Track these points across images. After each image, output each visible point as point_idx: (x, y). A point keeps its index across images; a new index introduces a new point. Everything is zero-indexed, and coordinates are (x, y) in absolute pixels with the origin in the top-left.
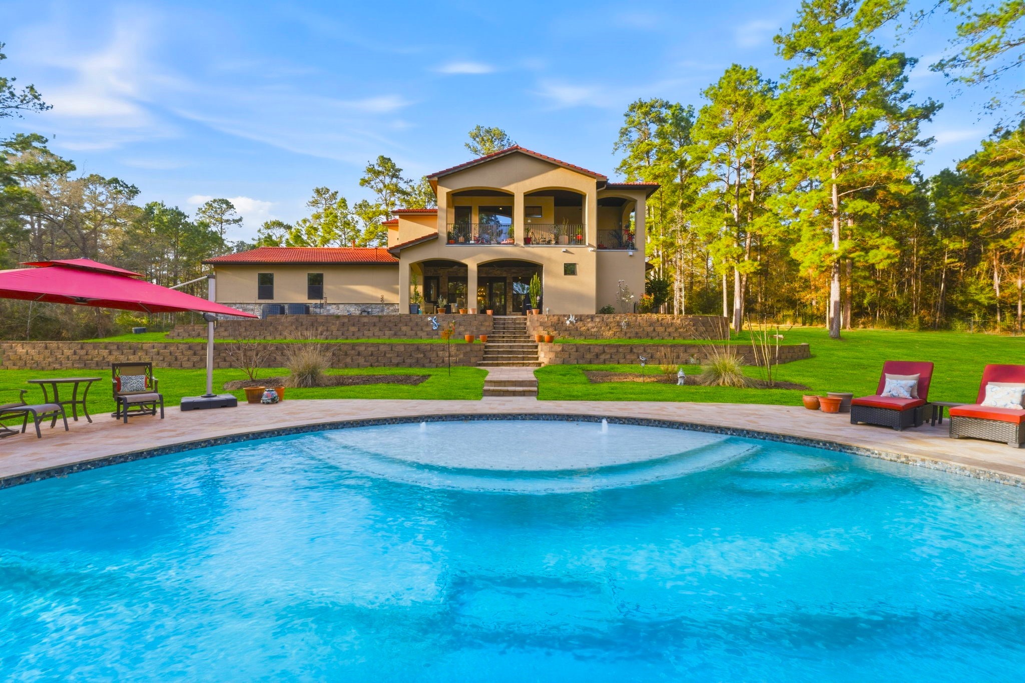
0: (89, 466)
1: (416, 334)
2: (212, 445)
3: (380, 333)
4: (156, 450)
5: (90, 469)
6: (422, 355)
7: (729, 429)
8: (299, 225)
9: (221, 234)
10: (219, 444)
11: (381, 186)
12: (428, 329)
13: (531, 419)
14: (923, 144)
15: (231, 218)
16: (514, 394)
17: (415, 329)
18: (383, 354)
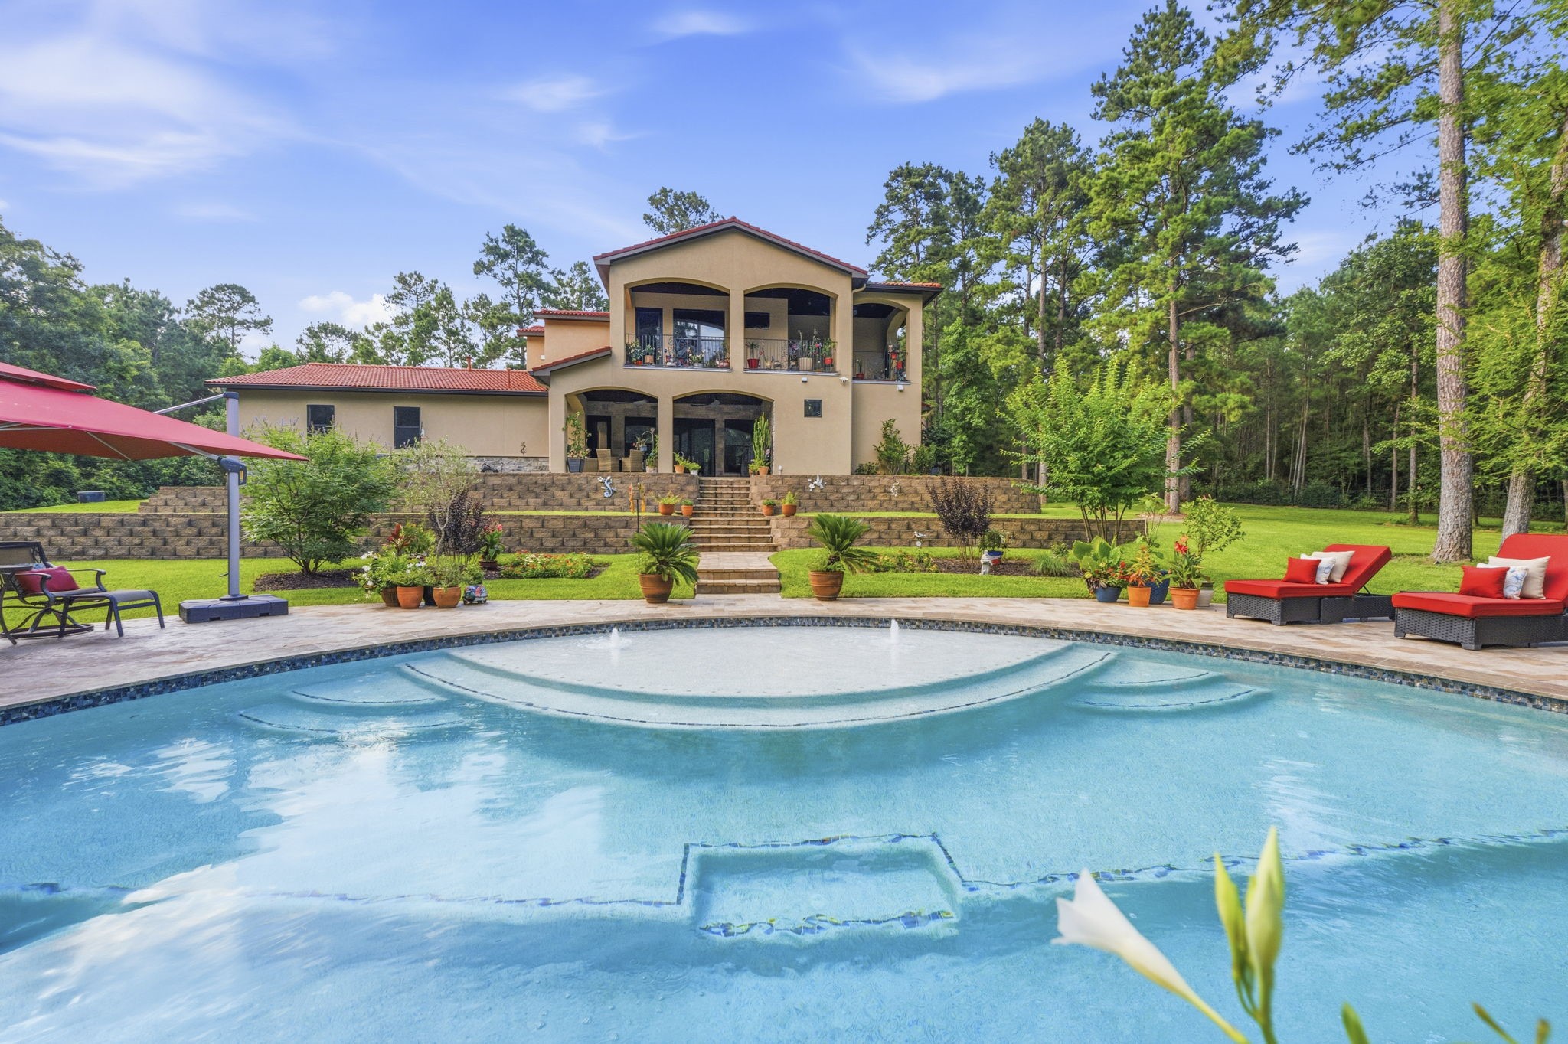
0: (25, 714)
1: (579, 504)
2: (256, 675)
3: (519, 502)
4: (152, 684)
5: (27, 719)
6: (592, 535)
7: (1070, 632)
8: (369, 333)
9: (233, 343)
10: (268, 673)
11: (509, 274)
12: (598, 496)
13: (780, 625)
14: (1282, 252)
15: (248, 317)
16: (744, 589)
17: (577, 495)
18: (528, 534)
